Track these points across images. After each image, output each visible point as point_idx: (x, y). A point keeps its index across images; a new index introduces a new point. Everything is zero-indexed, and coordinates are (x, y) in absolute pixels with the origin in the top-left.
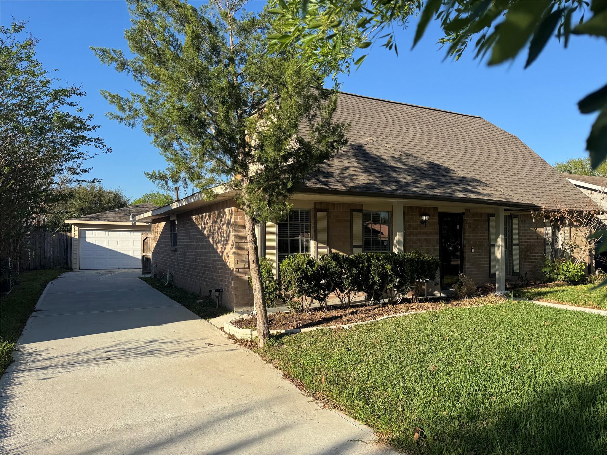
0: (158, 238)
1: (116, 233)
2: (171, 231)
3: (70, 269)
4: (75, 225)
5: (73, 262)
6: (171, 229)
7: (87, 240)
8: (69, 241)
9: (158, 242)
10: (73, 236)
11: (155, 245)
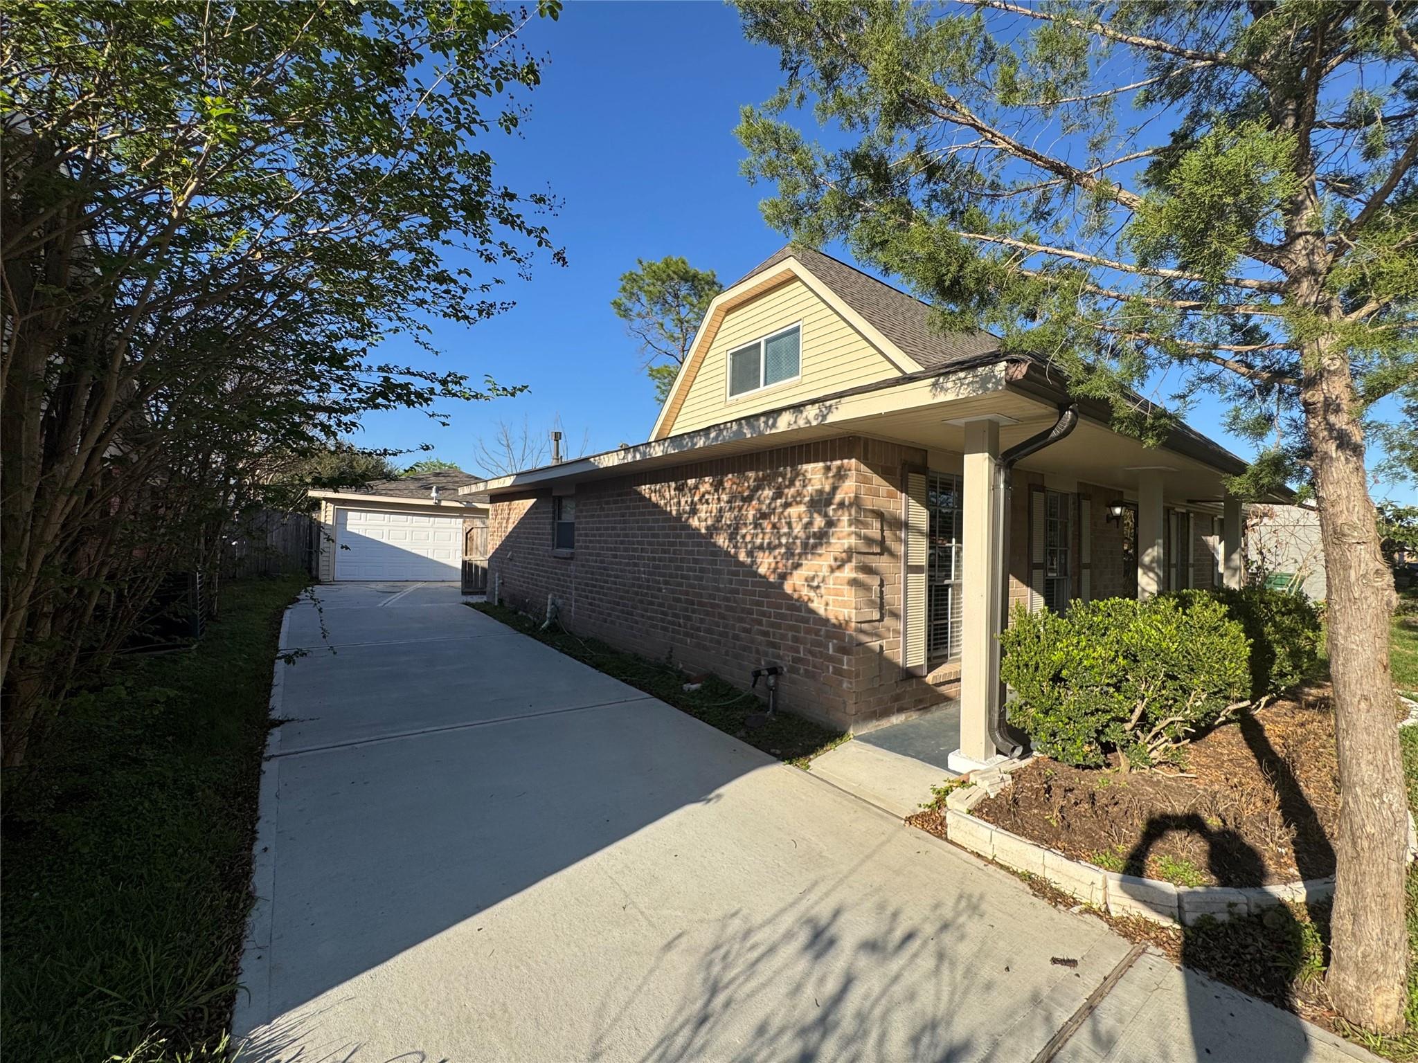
0: (510, 529)
1: (404, 517)
2: (554, 518)
3: (317, 581)
4: (328, 500)
5: (321, 568)
6: (554, 513)
7: (349, 528)
8: (315, 529)
9: (507, 537)
10: (322, 520)
11: (499, 543)
